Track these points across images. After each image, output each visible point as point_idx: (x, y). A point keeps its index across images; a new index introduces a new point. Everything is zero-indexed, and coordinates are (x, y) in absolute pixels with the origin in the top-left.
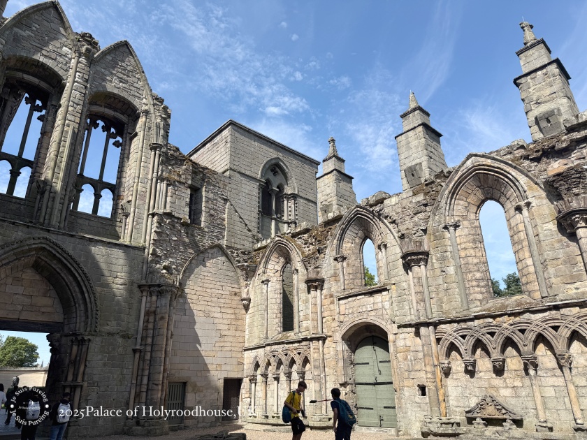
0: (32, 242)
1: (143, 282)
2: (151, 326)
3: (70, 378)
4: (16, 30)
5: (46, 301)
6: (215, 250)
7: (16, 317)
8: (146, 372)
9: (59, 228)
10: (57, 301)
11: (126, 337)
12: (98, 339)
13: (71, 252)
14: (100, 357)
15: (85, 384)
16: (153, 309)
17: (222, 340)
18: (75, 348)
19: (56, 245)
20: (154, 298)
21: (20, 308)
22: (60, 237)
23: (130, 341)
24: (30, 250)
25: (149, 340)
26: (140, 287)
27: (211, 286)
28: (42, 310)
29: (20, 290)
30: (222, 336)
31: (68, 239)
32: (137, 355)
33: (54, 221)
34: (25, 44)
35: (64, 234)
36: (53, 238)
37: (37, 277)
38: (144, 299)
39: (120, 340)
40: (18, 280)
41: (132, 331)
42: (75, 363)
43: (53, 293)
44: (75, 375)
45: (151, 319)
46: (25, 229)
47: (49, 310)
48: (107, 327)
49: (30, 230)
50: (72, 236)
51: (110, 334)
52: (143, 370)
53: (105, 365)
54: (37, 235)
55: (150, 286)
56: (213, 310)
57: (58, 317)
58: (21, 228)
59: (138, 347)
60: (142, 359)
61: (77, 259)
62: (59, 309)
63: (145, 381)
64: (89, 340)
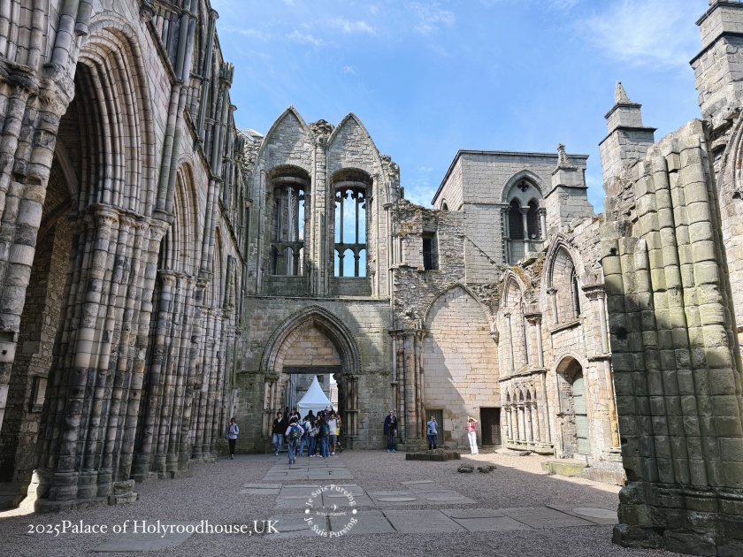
0: (308, 310)
1: (391, 329)
2: (401, 364)
3: (349, 406)
4: (270, 146)
5: (327, 351)
6: (456, 289)
7: (309, 364)
8: (402, 402)
9: (324, 296)
10: (334, 350)
11: (384, 374)
12: (363, 377)
13: (335, 313)
14: (366, 390)
15: (359, 411)
16: (401, 350)
17: (473, 372)
18: (350, 384)
19: (323, 309)
20: (401, 341)
21: (311, 357)
22: (325, 303)
23: (388, 377)
24: (308, 316)
25: (402, 376)
26: (390, 332)
27: (456, 324)
28: (326, 357)
29: (309, 345)
30: (472, 369)
31: (331, 303)
32: (395, 388)
33: (320, 291)
34: (278, 155)
35: (327, 300)
36: (320, 304)
37: (319, 334)
38: (394, 342)
39: (380, 377)
40: (307, 338)
41: (388, 369)
42: (351, 395)
43: (331, 344)
44: (352, 404)
45: (401, 359)
46: (302, 302)
47: (330, 357)
48: (369, 368)
49: (305, 301)
50: (333, 301)
51: (372, 373)
52: (400, 400)
53: (371, 396)
54: (309, 305)
55: (397, 332)
56: (461, 346)
57: (337, 362)
58: (299, 301)
59: (394, 382)
60: (398, 390)
61: (340, 318)
62: (337, 356)
63: (402, 409)
64: (357, 378)
